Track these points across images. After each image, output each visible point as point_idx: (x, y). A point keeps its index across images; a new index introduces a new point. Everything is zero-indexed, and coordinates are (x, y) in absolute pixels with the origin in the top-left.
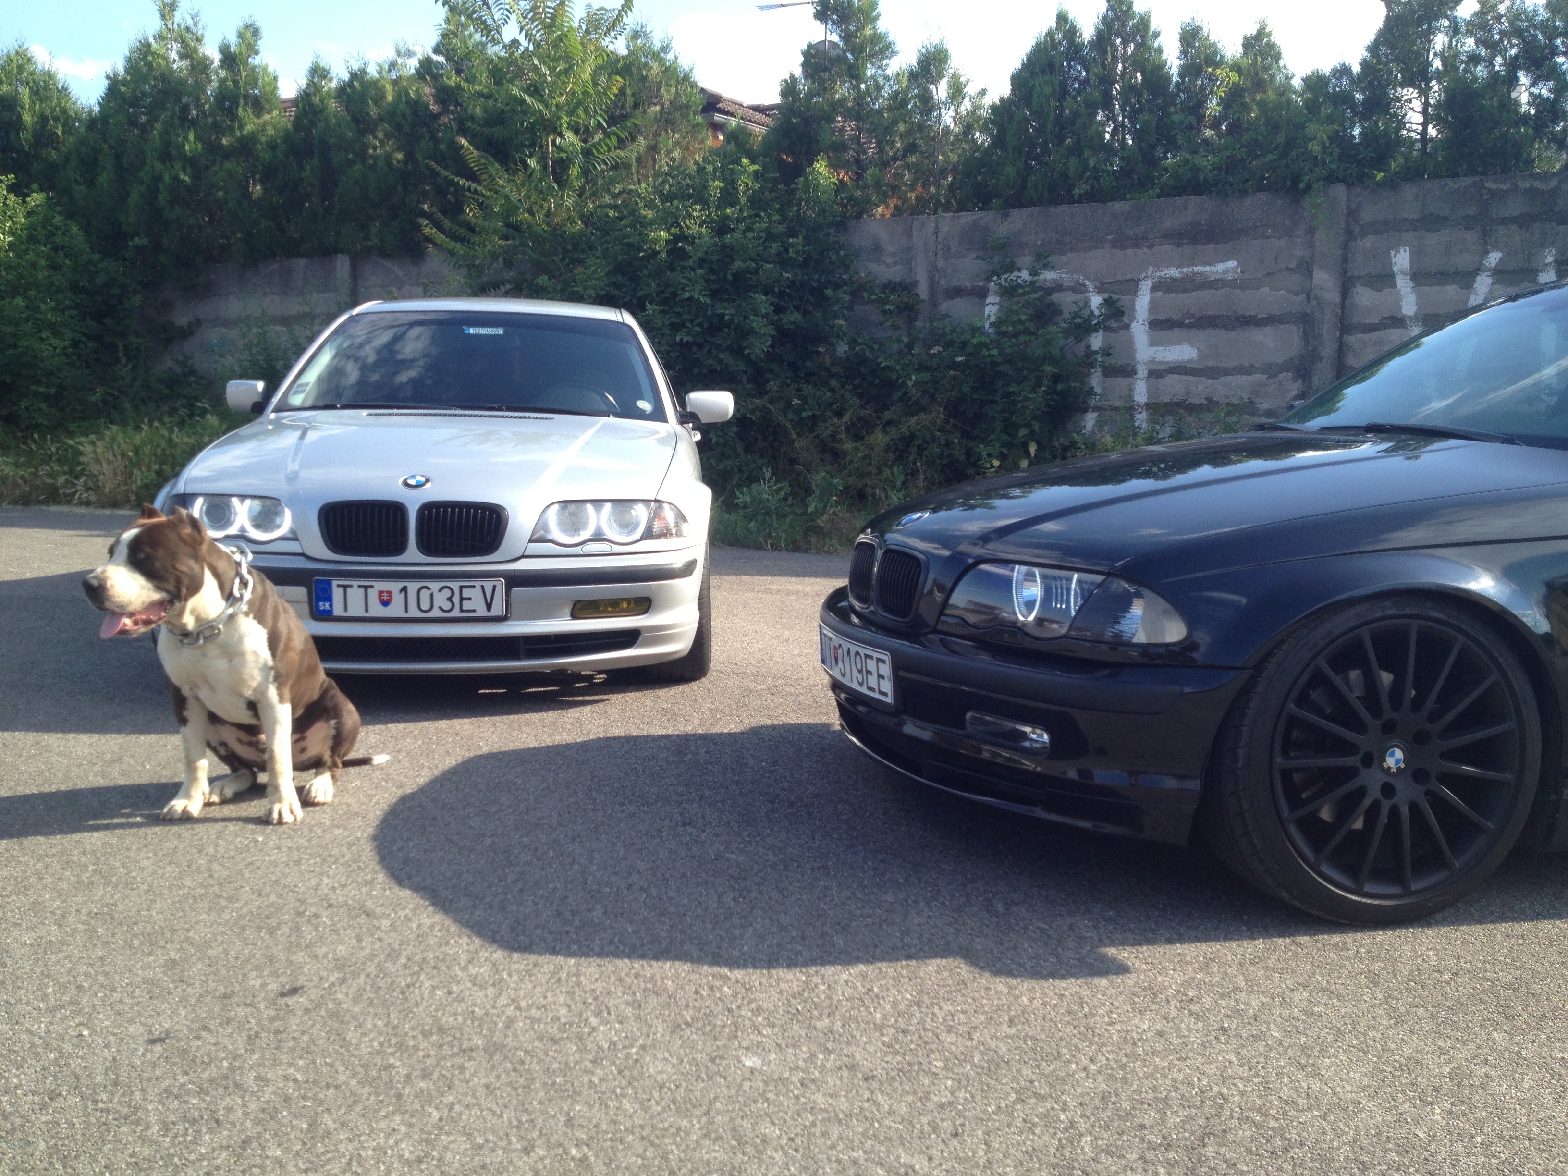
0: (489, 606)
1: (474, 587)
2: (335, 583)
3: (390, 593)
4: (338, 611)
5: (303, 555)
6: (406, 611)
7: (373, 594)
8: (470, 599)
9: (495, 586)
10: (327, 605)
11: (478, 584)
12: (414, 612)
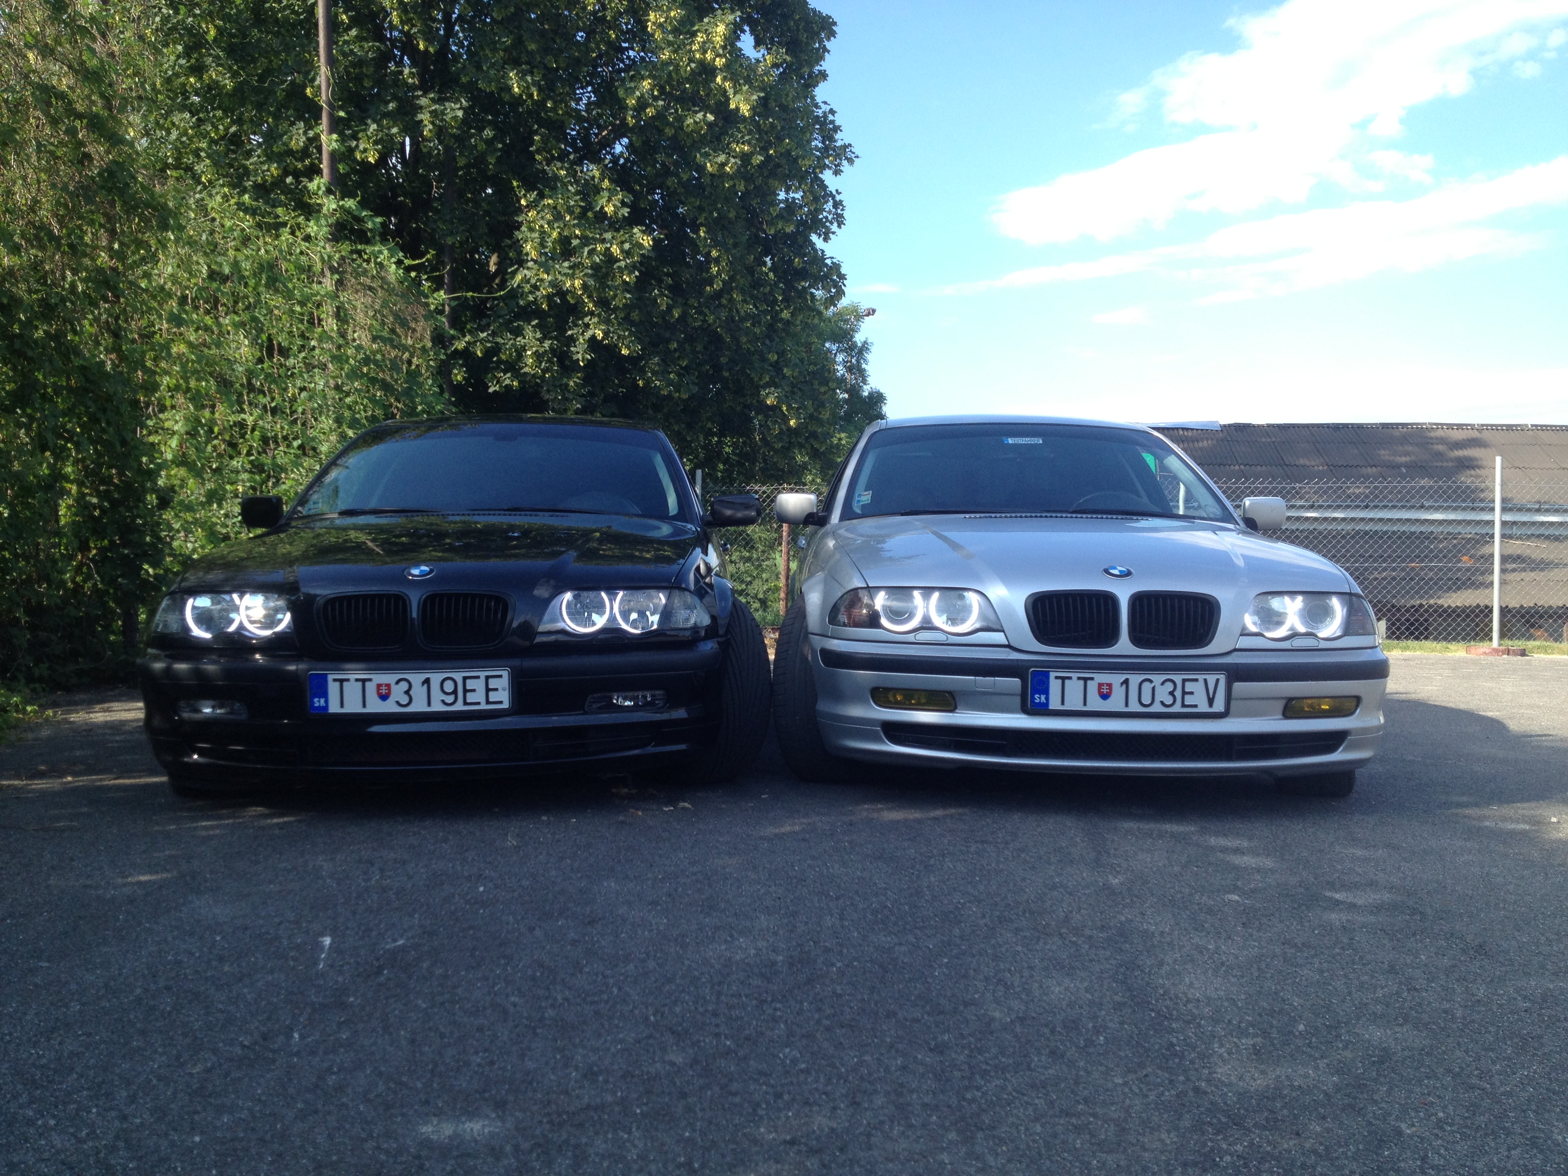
0: (1211, 701)
1: (1196, 680)
2: (1052, 675)
3: (1110, 685)
4: (1055, 704)
5: (1009, 646)
6: (1127, 705)
7: (1092, 687)
8: (1192, 693)
9: (1218, 680)
10: (1043, 698)
11: (1201, 677)
12: (1134, 707)
